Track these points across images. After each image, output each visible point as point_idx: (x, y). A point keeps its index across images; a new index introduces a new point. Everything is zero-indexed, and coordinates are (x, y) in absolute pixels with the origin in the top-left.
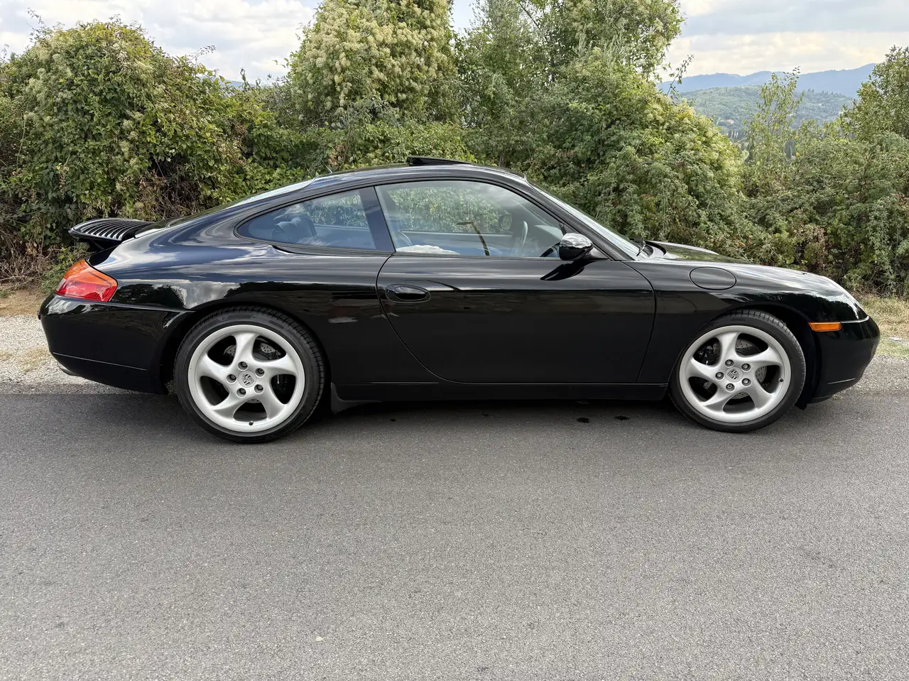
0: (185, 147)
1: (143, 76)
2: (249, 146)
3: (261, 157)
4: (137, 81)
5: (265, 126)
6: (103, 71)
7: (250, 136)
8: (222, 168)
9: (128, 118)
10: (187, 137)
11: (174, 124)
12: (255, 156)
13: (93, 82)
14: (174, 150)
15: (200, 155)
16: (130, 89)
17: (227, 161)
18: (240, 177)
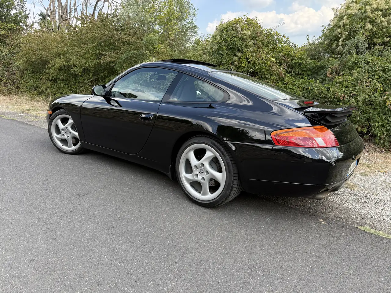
0: (257, 68)
1: (245, 37)
2: (291, 68)
3: (296, 74)
4: (242, 39)
5: (301, 58)
6: (231, 36)
7: (292, 63)
8: (272, 78)
9: (235, 55)
10: (259, 64)
11: (254, 58)
12: (293, 73)
13: (226, 41)
14: (252, 70)
15: (263, 72)
16: (239, 43)
17: (276, 75)
18: (281, 83)
